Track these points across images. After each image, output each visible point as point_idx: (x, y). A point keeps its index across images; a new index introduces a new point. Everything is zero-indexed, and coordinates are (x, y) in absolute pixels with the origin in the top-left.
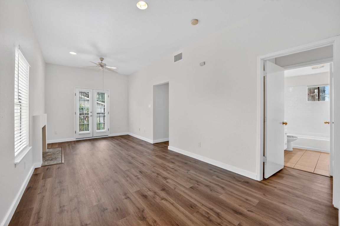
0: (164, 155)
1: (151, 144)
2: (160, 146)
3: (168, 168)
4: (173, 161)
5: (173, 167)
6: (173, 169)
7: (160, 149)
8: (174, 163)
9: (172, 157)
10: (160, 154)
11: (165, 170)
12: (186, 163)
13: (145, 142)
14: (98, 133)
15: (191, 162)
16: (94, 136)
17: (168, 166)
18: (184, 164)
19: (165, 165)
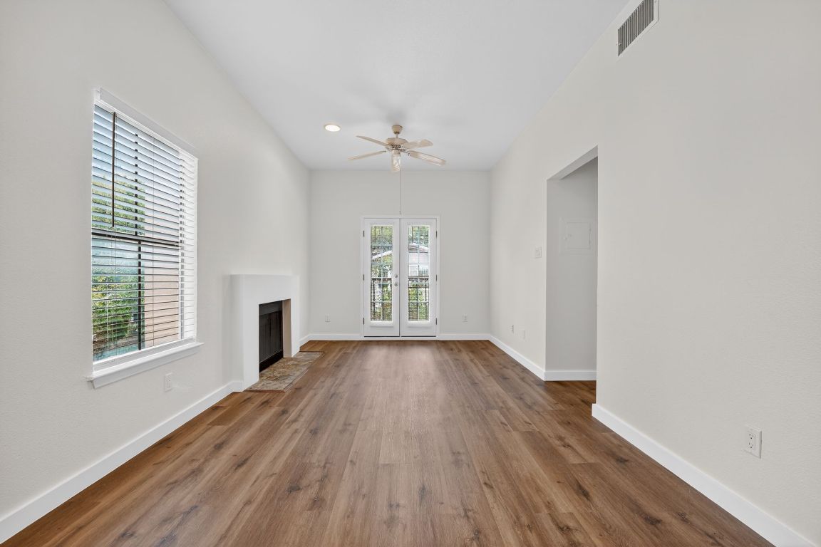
0: (561, 439)
1: (538, 382)
2: (569, 395)
3: (544, 516)
4: (587, 483)
5: (571, 524)
6: (565, 530)
7: (560, 407)
8: (586, 495)
9: (591, 459)
10: (547, 432)
11: (524, 520)
12: (654, 522)
13: (525, 370)
14: (411, 327)
15: (685, 520)
16: (402, 334)
17: (549, 505)
18: (640, 521)
19: (538, 490)
